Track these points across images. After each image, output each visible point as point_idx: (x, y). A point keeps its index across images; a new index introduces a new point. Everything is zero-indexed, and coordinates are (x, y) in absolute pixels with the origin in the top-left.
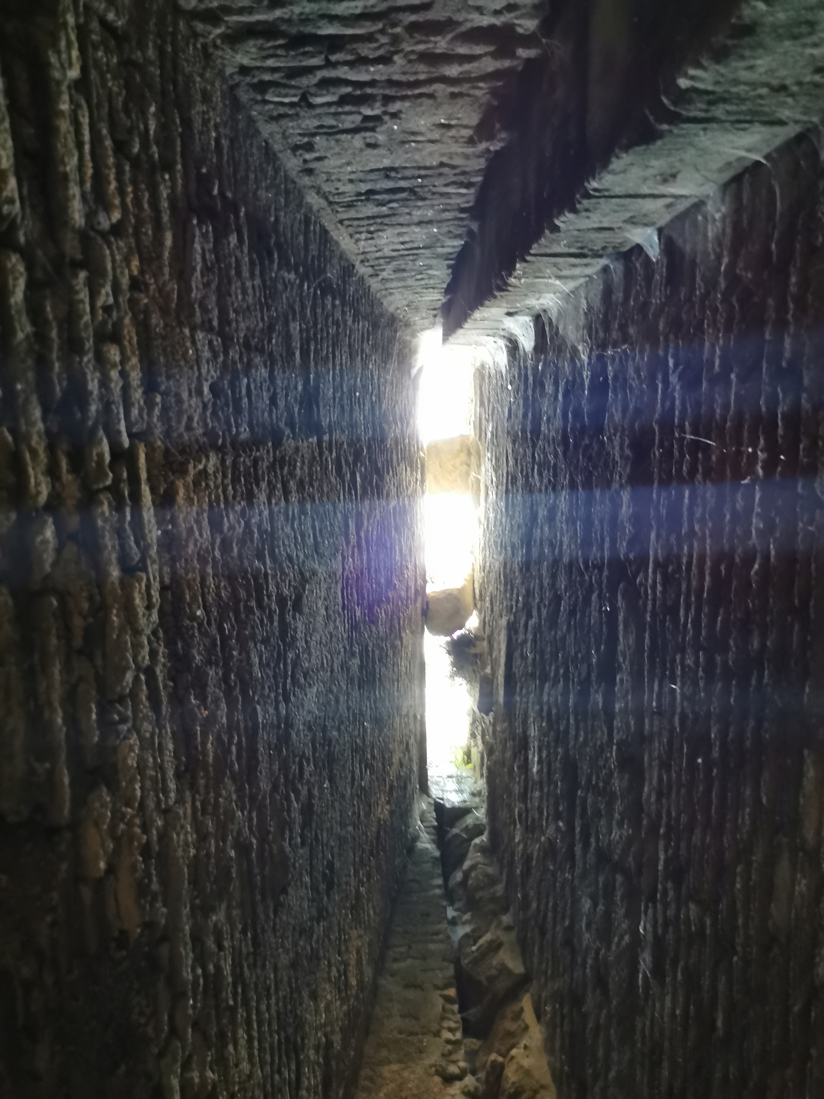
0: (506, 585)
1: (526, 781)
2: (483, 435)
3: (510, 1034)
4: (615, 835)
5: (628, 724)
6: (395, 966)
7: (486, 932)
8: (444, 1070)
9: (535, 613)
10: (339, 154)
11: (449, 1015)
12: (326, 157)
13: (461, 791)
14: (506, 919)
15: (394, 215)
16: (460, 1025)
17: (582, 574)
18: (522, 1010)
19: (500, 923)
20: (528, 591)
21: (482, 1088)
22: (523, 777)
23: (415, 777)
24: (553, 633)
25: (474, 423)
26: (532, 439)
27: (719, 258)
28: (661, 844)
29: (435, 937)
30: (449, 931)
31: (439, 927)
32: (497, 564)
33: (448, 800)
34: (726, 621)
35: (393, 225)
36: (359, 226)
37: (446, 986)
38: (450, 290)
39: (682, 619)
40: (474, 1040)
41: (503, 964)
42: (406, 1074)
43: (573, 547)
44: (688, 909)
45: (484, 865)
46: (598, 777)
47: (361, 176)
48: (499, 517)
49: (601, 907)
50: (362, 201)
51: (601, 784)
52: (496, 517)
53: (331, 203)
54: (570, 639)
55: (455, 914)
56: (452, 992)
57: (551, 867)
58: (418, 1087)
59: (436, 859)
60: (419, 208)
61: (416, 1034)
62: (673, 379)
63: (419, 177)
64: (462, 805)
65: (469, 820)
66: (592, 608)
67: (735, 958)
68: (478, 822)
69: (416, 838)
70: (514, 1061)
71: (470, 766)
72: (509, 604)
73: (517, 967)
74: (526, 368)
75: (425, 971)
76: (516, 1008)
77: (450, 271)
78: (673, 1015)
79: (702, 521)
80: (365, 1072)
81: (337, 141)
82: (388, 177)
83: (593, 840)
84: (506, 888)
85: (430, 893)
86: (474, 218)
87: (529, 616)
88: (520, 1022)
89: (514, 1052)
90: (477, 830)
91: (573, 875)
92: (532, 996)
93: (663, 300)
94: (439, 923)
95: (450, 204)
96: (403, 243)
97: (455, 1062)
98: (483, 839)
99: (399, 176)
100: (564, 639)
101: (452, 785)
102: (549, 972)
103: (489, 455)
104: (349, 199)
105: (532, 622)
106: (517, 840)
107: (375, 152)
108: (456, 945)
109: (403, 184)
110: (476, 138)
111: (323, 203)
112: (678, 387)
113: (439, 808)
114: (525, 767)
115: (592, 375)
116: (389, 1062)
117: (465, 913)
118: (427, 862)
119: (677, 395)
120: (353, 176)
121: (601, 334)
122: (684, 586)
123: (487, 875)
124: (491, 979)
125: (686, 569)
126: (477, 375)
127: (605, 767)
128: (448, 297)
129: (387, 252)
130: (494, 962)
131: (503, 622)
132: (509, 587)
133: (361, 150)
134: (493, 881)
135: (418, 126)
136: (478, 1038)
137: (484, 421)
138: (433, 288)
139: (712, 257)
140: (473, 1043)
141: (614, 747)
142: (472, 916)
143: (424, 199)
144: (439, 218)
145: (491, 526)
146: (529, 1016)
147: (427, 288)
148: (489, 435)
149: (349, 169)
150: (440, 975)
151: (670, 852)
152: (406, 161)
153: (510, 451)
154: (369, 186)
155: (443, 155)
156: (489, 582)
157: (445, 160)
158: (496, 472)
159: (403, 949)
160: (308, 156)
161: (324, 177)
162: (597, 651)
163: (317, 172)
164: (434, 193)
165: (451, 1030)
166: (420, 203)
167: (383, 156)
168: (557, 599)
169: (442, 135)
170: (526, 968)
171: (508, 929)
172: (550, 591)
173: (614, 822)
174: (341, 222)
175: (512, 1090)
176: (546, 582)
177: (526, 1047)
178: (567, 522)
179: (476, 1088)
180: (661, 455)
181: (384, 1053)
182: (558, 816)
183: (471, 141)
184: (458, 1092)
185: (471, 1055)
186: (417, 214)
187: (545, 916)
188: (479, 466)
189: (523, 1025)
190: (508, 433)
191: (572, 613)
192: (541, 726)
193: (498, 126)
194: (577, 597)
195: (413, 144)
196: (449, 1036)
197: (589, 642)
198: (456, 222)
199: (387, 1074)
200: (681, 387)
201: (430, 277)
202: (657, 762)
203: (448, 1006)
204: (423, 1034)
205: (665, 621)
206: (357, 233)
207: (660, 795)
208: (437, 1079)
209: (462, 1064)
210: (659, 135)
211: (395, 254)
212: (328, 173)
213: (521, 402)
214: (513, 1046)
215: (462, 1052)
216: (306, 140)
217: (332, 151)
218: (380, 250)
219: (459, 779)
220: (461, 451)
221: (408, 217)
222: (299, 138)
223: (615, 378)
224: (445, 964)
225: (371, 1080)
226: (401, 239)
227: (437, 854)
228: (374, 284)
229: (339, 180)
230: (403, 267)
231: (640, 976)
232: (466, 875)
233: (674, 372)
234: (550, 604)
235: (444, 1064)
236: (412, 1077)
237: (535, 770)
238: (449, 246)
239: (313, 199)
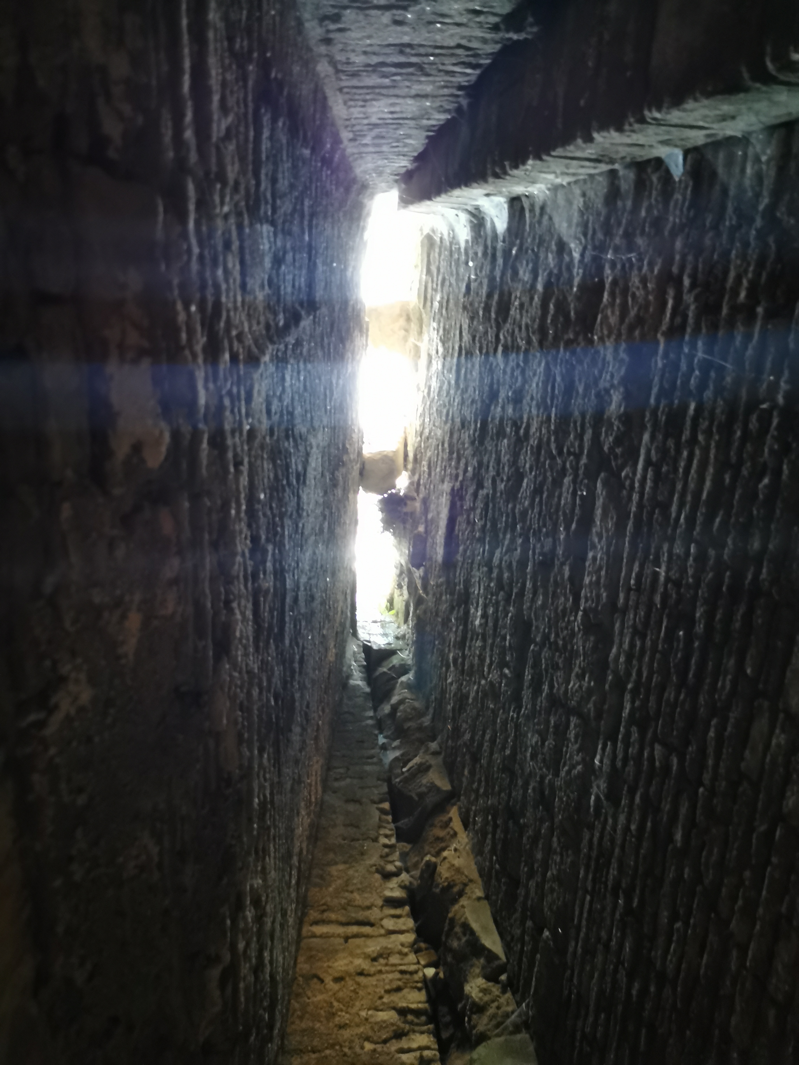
0: (451, 453)
1: (465, 631)
2: (429, 304)
3: (439, 839)
4: (573, 684)
5: (599, 596)
6: (336, 784)
7: (416, 756)
8: (383, 868)
9: (488, 483)
10: (364, 27)
11: (385, 825)
12: (349, 29)
13: (385, 635)
14: (434, 746)
15: (394, 87)
16: (394, 832)
17: (553, 458)
18: (451, 819)
19: (427, 749)
20: (480, 464)
21: (416, 883)
22: (461, 627)
23: (348, 624)
24: (510, 506)
25: (419, 289)
26: (496, 320)
27: (758, 195)
28: (627, 697)
29: (370, 761)
30: (381, 755)
31: (372, 752)
32: (439, 432)
33: (375, 643)
34: (725, 523)
35: (388, 96)
36: (355, 94)
37: (381, 801)
38: (421, 158)
39: (674, 515)
40: (405, 844)
41: (432, 783)
42: (351, 872)
43: (544, 431)
44: (652, 750)
45: (412, 700)
46: (557, 635)
47: (376, 49)
48: (445, 387)
49: (550, 742)
50: (367, 71)
51: (561, 643)
52: (441, 388)
53: (337, 71)
54: (533, 515)
55: (384, 741)
56: (386, 806)
57: (492, 706)
58: (361, 883)
59: (367, 694)
60: (420, 82)
61: (358, 840)
62: (689, 298)
63: (432, 55)
64: (388, 647)
65: (395, 661)
66: (564, 489)
67: (701, 790)
68: (403, 662)
69: (349, 676)
70: (446, 861)
71: (393, 612)
72: (454, 472)
73: (445, 785)
74: (494, 249)
75: (362, 788)
76: (445, 818)
77: (427, 141)
78: (627, 829)
79: (709, 433)
80: (316, 872)
81: (367, 15)
82: (402, 52)
83: (546, 688)
84: (433, 719)
85: (364, 724)
86: (468, 95)
87: (480, 485)
88: (448, 830)
89: (445, 854)
90: (403, 669)
91: (518, 714)
92: (460, 808)
93: (684, 220)
94: (373, 748)
95: (451, 82)
96: (392, 113)
97: (392, 862)
98: (410, 676)
99: (413, 52)
100: (524, 514)
101: (377, 629)
102: (482, 791)
103: (435, 325)
104: (356, 69)
105: (482, 493)
106: (449, 680)
107: (399, 28)
108: (387, 767)
109: (414, 60)
110: (502, 26)
111: (330, 70)
112: (692, 307)
113: (367, 649)
114: (465, 619)
115: (584, 273)
116: (336, 863)
117: (394, 740)
118: (360, 696)
119: (691, 314)
120: (369, 49)
121: (600, 236)
122: (679, 486)
123: (414, 709)
124: (421, 796)
125: (684, 472)
126: (426, 241)
127: (566, 628)
128: (416, 164)
129: (374, 120)
130: (424, 781)
131: (446, 487)
132: (455, 455)
133: (387, 26)
134: (420, 714)
135: (450, 9)
136: (408, 842)
137: (430, 290)
138: (404, 155)
139: (750, 194)
140: (406, 847)
141: (580, 613)
142: (401, 742)
143: (428, 75)
144: (436, 93)
145: (434, 394)
146: (457, 824)
147: (398, 155)
148: (436, 305)
149: (368, 42)
150: (376, 792)
151: (637, 703)
152: (425, 40)
153: (465, 326)
154: (380, 59)
155: (463, 37)
156: (426, 448)
157: (464, 42)
158: (443, 342)
159: (341, 771)
160: (332, 27)
161: (340, 46)
162: (567, 528)
163: (335, 41)
164: (440, 71)
165: (386, 836)
166: (423, 79)
167: (406, 34)
168: (518, 476)
169: (470, 20)
170: (452, 786)
171: (435, 754)
172: (510, 467)
173: (573, 675)
174: (341, 90)
175: (446, 884)
176: (505, 459)
177: (456, 850)
178: (538, 406)
179: (411, 883)
180: (665, 366)
181: (331, 856)
182: (503, 664)
183: (495, 28)
184: (396, 886)
185: (404, 856)
186: (416, 88)
187: (481, 745)
188: (420, 333)
189: (452, 832)
190: (465, 308)
191: (537, 491)
192: (489, 586)
193: (530, 19)
194: (545, 478)
195: (439, 25)
196: (386, 841)
197: (558, 519)
198: (451, 99)
199: (335, 873)
200: (697, 308)
201: (406, 145)
202: (630, 630)
203: (384, 817)
204: (364, 840)
205: (654, 513)
206: (351, 100)
207: (630, 657)
208: (378, 876)
209: (398, 864)
210: (746, 90)
211: (381, 122)
212: (345, 43)
213: (485, 281)
214: (444, 849)
215: (398, 853)
216: (336, 11)
217: (358, 25)
218: (367, 118)
219: (383, 624)
220: (401, 315)
221: (407, 90)
222: (330, 9)
223: (615, 283)
224: (379, 782)
225: (322, 877)
226: (392, 109)
227: (368, 690)
228: (350, 149)
229: (353, 51)
230: (384, 134)
231: (593, 798)
232: (395, 708)
233: (690, 291)
234: (509, 479)
235: (382, 863)
236: (356, 874)
237: (477, 622)
238: (435, 119)
239: (323, 68)
